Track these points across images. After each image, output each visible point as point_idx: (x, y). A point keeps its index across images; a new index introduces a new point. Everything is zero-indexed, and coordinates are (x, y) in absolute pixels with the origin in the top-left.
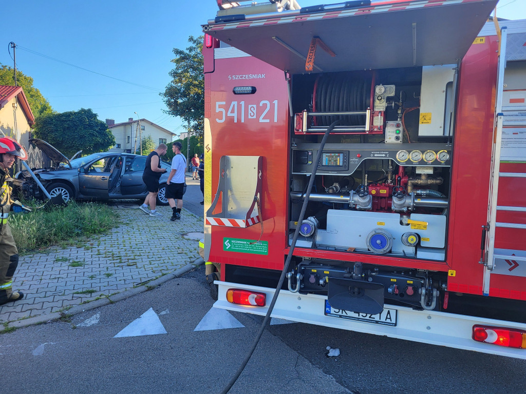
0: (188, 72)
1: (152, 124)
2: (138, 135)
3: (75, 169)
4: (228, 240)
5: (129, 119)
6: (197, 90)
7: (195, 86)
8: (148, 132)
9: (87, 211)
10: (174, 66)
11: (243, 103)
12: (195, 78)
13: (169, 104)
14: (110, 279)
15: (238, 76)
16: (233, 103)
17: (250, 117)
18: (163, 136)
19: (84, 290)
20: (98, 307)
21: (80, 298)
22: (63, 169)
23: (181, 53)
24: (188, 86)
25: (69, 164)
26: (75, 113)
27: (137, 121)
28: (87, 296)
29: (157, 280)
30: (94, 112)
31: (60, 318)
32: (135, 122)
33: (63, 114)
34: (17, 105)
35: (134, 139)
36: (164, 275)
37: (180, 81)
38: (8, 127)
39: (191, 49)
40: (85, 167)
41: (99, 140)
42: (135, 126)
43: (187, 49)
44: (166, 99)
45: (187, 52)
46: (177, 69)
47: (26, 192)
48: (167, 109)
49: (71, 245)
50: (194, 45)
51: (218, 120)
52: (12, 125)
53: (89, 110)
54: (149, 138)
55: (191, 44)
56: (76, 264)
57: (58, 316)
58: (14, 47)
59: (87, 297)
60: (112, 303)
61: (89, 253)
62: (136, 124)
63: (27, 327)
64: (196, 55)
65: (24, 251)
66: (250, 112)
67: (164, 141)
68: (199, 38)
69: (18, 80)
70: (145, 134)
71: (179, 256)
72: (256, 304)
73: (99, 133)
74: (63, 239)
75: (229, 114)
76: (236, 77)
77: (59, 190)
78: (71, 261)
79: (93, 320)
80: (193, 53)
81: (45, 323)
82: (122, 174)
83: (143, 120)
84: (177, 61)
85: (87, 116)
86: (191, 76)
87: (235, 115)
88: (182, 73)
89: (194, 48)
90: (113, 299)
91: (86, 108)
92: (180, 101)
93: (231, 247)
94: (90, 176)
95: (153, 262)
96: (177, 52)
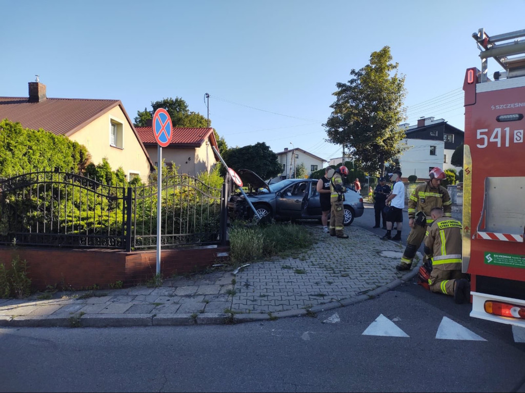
0: (349, 103)
1: (305, 152)
2: (293, 163)
3: (273, 193)
4: (489, 255)
5: (285, 149)
6: (356, 118)
7: (355, 115)
8: (302, 160)
9: (291, 228)
10: (335, 99)
11: (507, 129)
12: (356, 107)
13: (330, 133)
14: (332, 286)
15: (502, 106)
16: (496, 130)
17: (515, 141)
18: (315, 162)
19: (316, 293)
20: (333, 309)
21: (315, 299)
22: (263, 193)
23: (344, 85)
24: (348, 116)
25: (269, 189)
26: (253, 147)
27: (292, 151)
28: (321, 298)
29: (374, 291)
30: (267, 145)
31: (307, 314)
32: (290, 151)
33: (244, 147)
34: (209, 143)
35: (289, 167)
36: (378, 287)
37: (341, 112)
38: (203, 161)
39: (352, 81)
40: (282, 191)
41: (271, 168)
42: (290, 155)
43: (349, 82)
44: (328, 129)
45: (349, 84)
46: (338, 101)
47: (238, 213)
48: (327, 138)
49: (288, 256)
50: (355, 78)
51: (479, 146)
52: (205, 160)
53: (264, 144)
54: (302, 165)
55: (354, 77)
56: (299, 272)
57: (304, 311)
58: (208, 97)
59: (321, 300)
60: (343, 306)
61: (304, 264)
62: (291, 153)
63: (285, 317)
64: (357, 86)
65: (256, 258)
66: (515, 136)
67: (315, 167)
68: (360, 70)
69: (201, 123)
70: (299, 162)
71: (385, 272)
72: (519, 316)
73: (271, 162)
74: (280, 251)
75: (492, 140)
76: (500, 107)
77: (261, 211)
78: (294, 269)
79: (335, 319)
80: (354, 84)
81: (296, 316)
82: (309, 197)
83: (297, 149)
84: (338, 94)
85: (261, 148)
86: (351, 106)
87: (499, 140)
88: (343, 104)
89: (356, 80)
90: (343, 302)
91: (261, 142)
92: (341, 130)
93: (493, 261)
94: (284, 199)
95: (363, 275)
96: (339, 85)
